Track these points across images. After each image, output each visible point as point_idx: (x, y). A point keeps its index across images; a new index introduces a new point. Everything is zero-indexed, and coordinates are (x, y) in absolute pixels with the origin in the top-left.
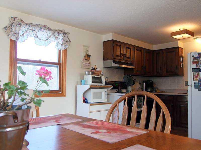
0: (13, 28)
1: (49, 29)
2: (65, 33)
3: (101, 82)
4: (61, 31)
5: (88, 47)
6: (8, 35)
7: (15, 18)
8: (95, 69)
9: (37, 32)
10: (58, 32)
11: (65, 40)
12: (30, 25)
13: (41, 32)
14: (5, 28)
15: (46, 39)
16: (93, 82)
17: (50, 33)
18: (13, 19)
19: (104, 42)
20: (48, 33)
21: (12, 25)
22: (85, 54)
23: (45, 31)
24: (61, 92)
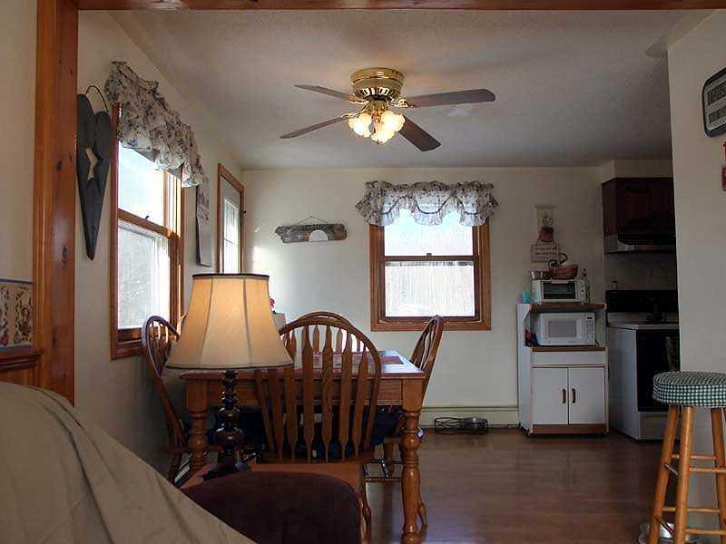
0: (372, 202)
1: (443, 188)
2: (480, 188)
3: (573, 296)
4: (471, 185)
5: (551, 208)
6: (365, 216)
7: (373, 184)
8: (558, 263)
9: (417, 199)
10: (463, 190)
11: (481, 203)
12: (401, 188)
13: (424, 197)
14: (359, 206)
15: (437, 210)
16: (546, 296)
17: (445, 196)
18: (371, 185)
19: (603, 184)
20: (441, 197)
21: (369, 197)
22: (542, 225)
23: (432, 193)
24: (480, 321)
